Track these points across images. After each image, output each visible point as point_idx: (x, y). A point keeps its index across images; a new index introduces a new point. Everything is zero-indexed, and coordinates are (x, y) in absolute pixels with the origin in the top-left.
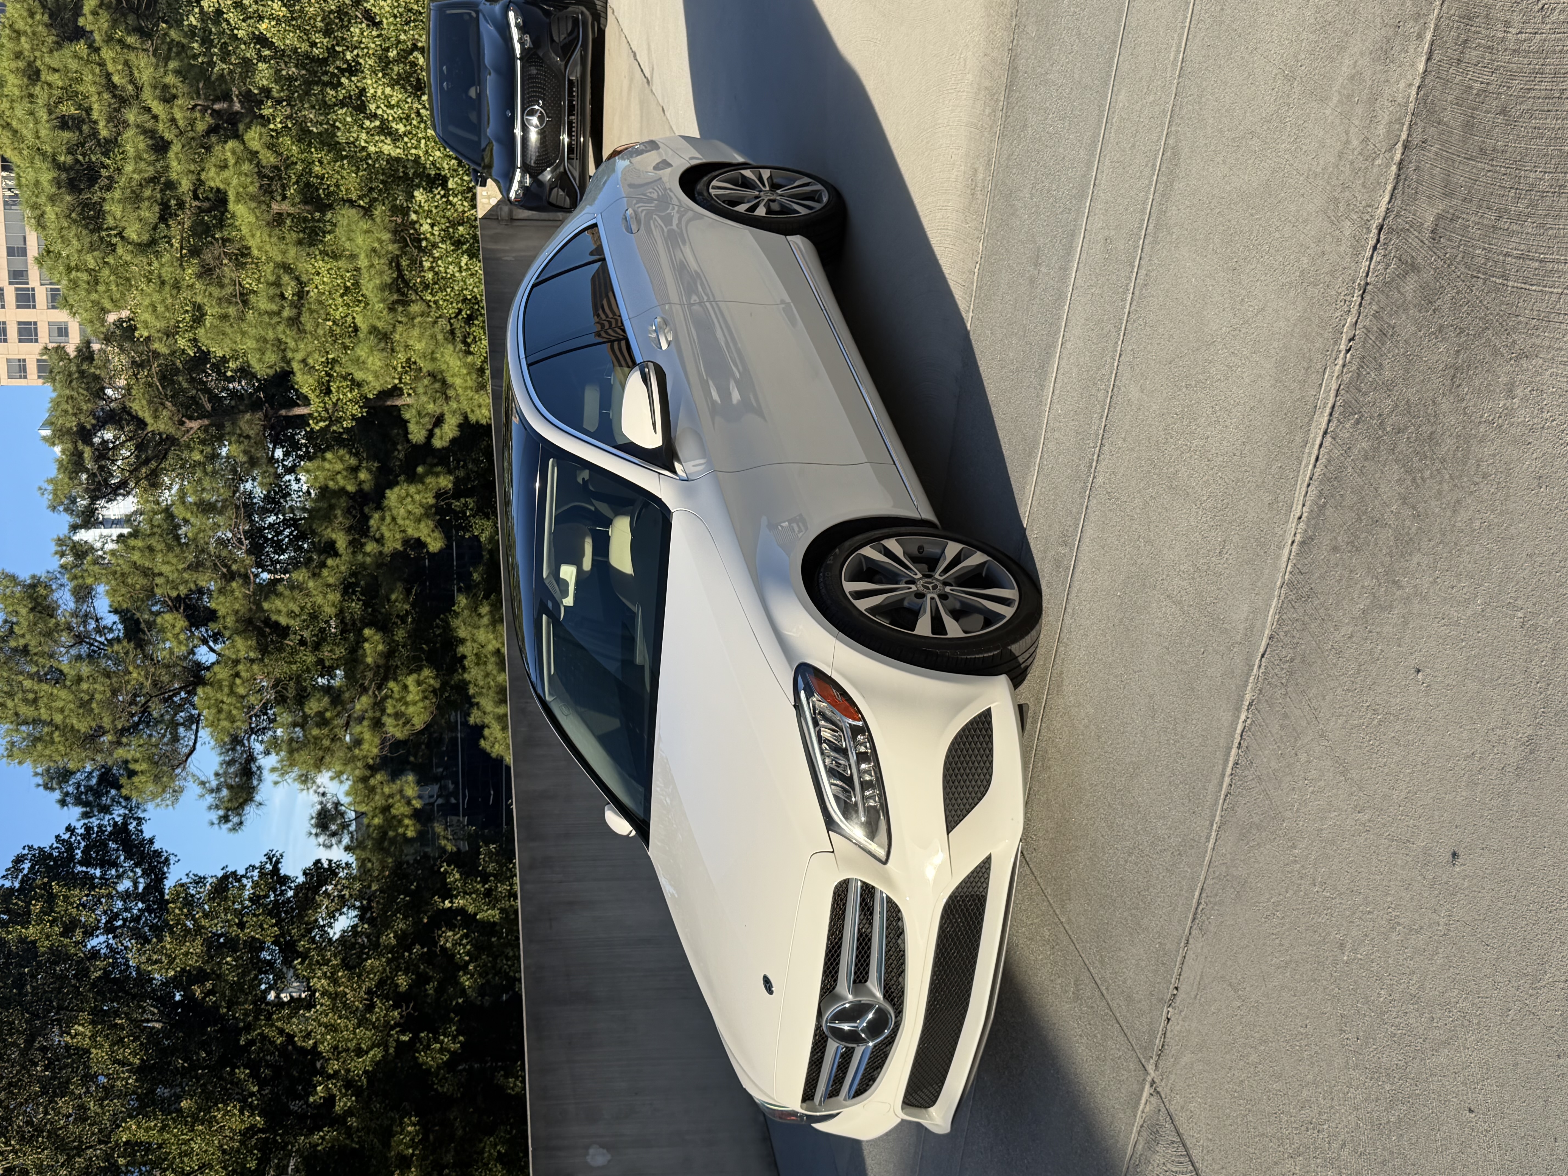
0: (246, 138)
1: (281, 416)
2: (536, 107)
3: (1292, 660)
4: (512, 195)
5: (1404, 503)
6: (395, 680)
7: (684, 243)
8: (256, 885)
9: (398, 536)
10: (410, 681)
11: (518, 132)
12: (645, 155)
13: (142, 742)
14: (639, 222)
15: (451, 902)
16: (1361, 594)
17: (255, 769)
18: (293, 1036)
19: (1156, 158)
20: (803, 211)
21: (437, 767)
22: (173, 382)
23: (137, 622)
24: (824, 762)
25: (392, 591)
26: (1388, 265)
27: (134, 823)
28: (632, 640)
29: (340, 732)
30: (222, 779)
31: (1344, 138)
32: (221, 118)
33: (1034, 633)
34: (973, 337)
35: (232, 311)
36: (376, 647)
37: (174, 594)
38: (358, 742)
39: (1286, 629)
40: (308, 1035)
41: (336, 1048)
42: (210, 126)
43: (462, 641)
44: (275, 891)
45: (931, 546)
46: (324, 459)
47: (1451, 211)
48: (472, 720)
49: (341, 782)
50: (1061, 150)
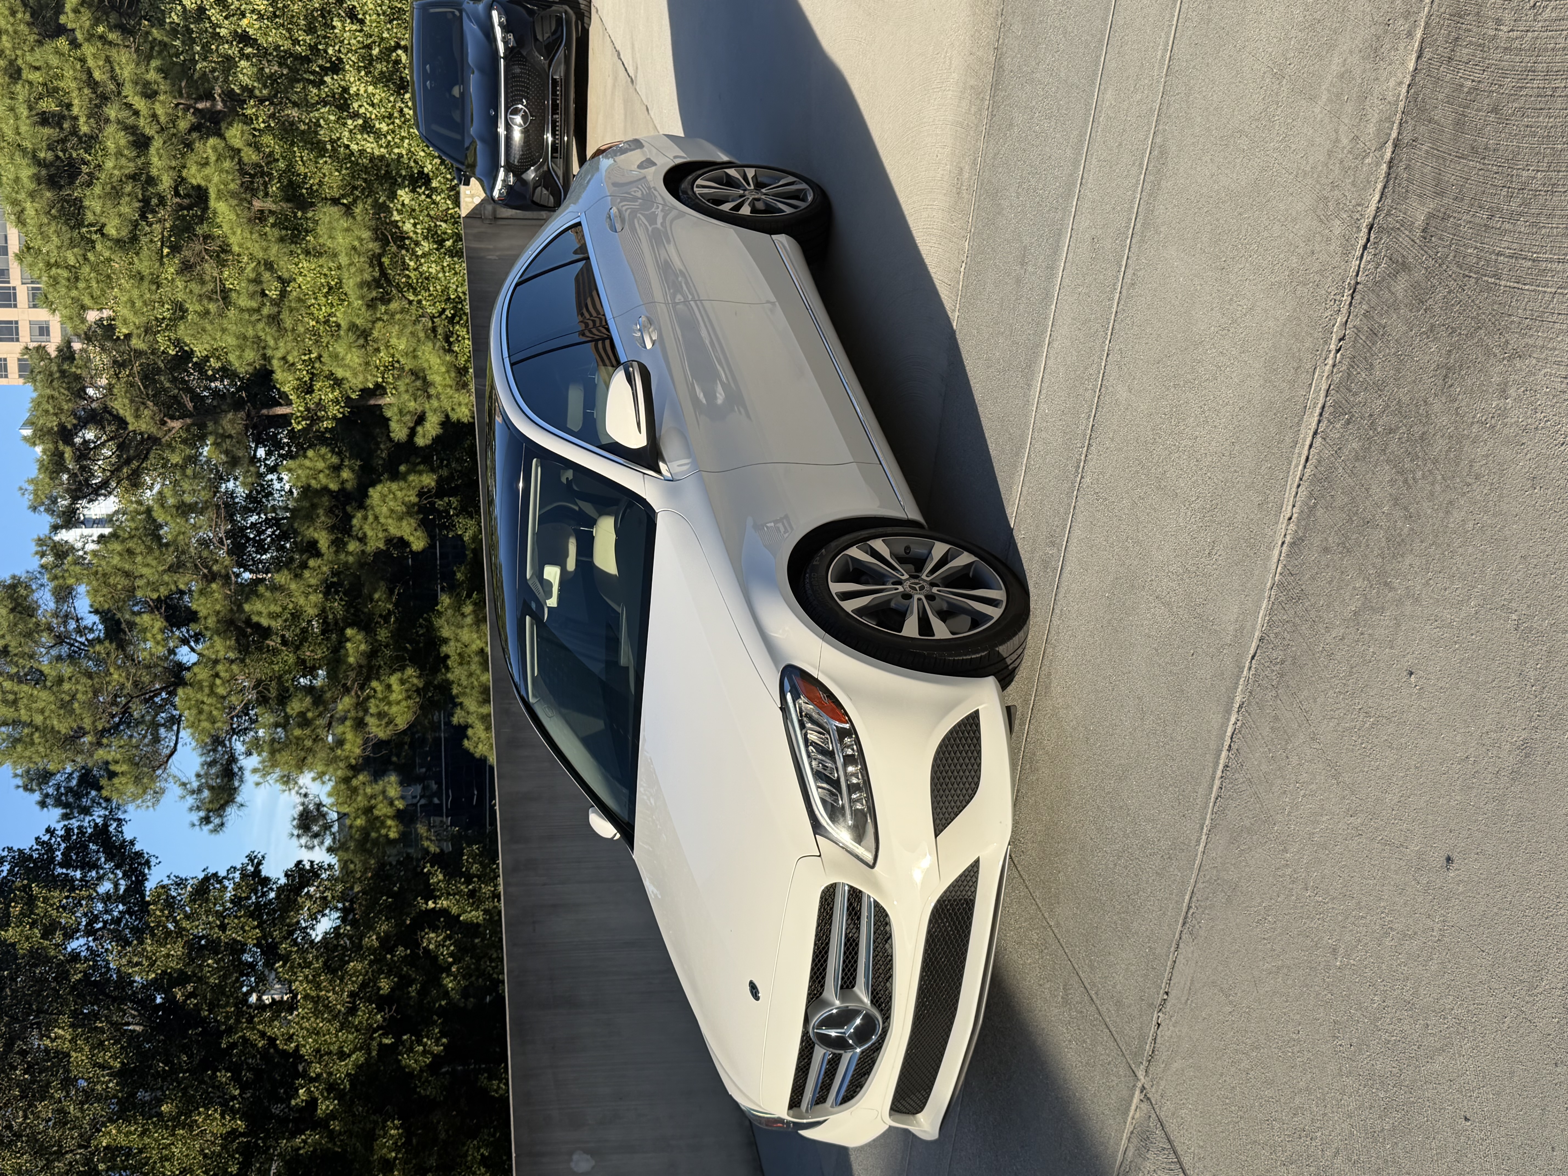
0: (227, 135)
1: (263, 415)
2: (520, 106)
3: (1283, 662)
4: (496, 194)
5: (1396, 504)
6: (378, 679)
7: (669, 242)
8: (237, 886)
9: (380, 535)
10: (394, 680)
11: (502, 130)
12: (630, 154)
13: (122, 743)
14: (623, 221)
15: (434, 903)
16: (1352, 596)
17: (236, 770)
18: (276, 1039)
19: (1142, 158)
20: (788, 210)
21: (421, 767)
22: (155, 382)
23: (118, 622)
24: (811, 765)
25: (375, 591)
26: (1378, 265)
27: (115, 825)
28: (617, 641)
29: (322, 733)
30: (203, 780)
31: (1333, 136)
32: (203, 117)
33: (1021, 634)
34: (959, 337)
35: (212, 307)
36: (358, 647)
37: (155, 596)
38: (340, 742)
39: (1277, 630)
40: (290, 1038)
41: (318, 1051)
42: (193, 125)
43: (446, 641)
44: (256, 893)
45: (917, 546)
46: (305, 457)
47: (1443, 210)
48: (455, 720)
49: (323, 783)
50: (1048, 149)
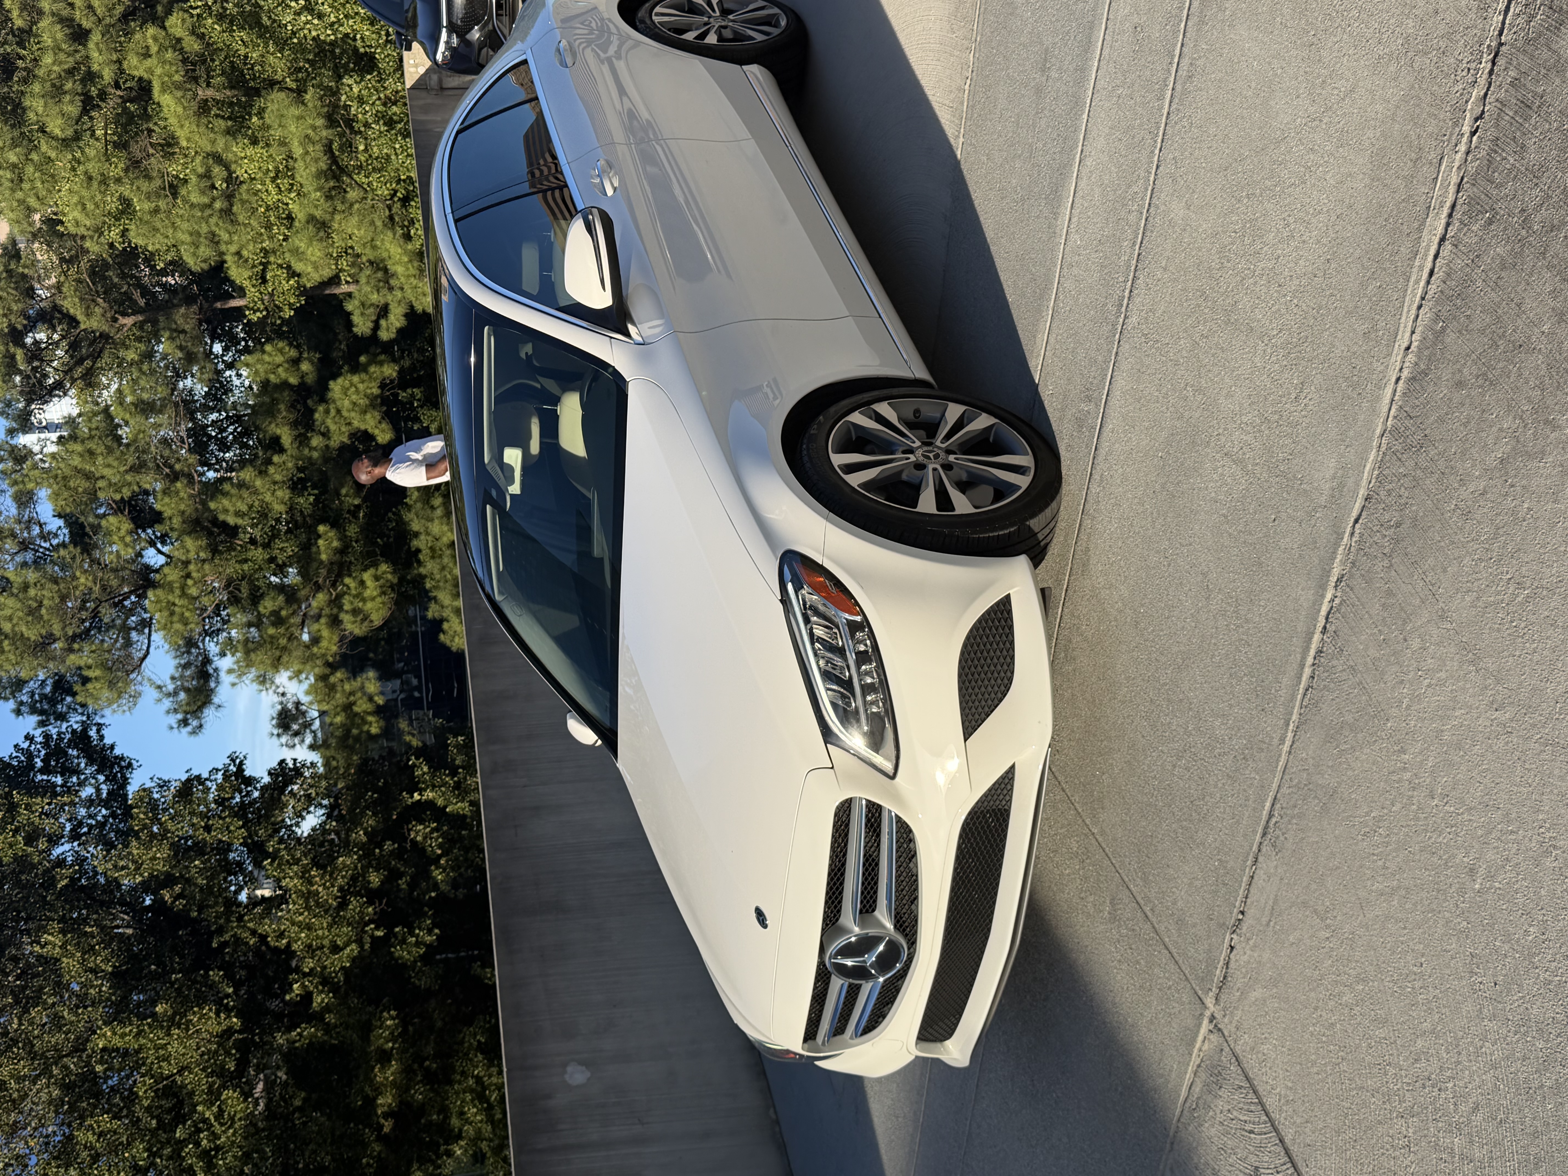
0: (167, 24)
1: (216, 309)
3: (1398, 525)
4: (440, 59)
6: (350, 576)
8: (220, 788)
9: (344, 429)
10: (367, 576)
13: (94, 647)
14: (573, 55)
15: (420, 794)
16: (1498, 439)
17: (211, 671)
18: (266, 936)
20: (759, 37)
21: (399, 661)
22: (105, 278)
23: (82, 526)
24: (818, 665)
25: (342, 486)
27: (94, 729)
28: (589, 530)
29: (296, 631)
30: (179, 683)
33: (1054, 505)
34: (964, 167)
35: (162, 204)
36: (330, 544)
37: (118, 497)
38: (316, 640)
39: (1389, 487)
40: (281, 935)
41: (310, 946)
42: (127, 9)
43: (416, 535)
44: (240, 792)
45: (928, 408)
46: (264, 351)
48: (430, 615)
49: (300, 682)
